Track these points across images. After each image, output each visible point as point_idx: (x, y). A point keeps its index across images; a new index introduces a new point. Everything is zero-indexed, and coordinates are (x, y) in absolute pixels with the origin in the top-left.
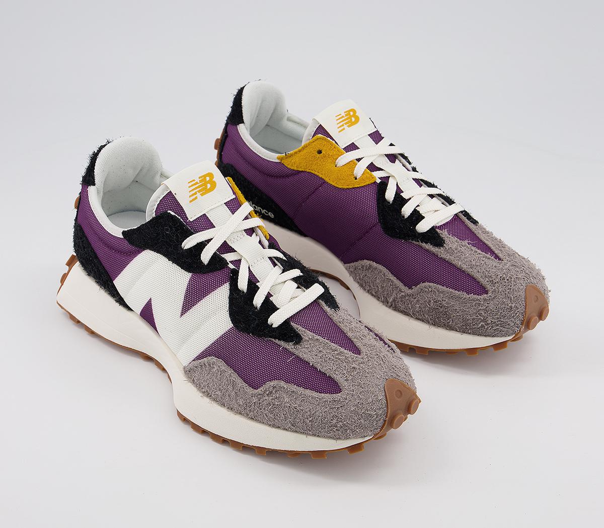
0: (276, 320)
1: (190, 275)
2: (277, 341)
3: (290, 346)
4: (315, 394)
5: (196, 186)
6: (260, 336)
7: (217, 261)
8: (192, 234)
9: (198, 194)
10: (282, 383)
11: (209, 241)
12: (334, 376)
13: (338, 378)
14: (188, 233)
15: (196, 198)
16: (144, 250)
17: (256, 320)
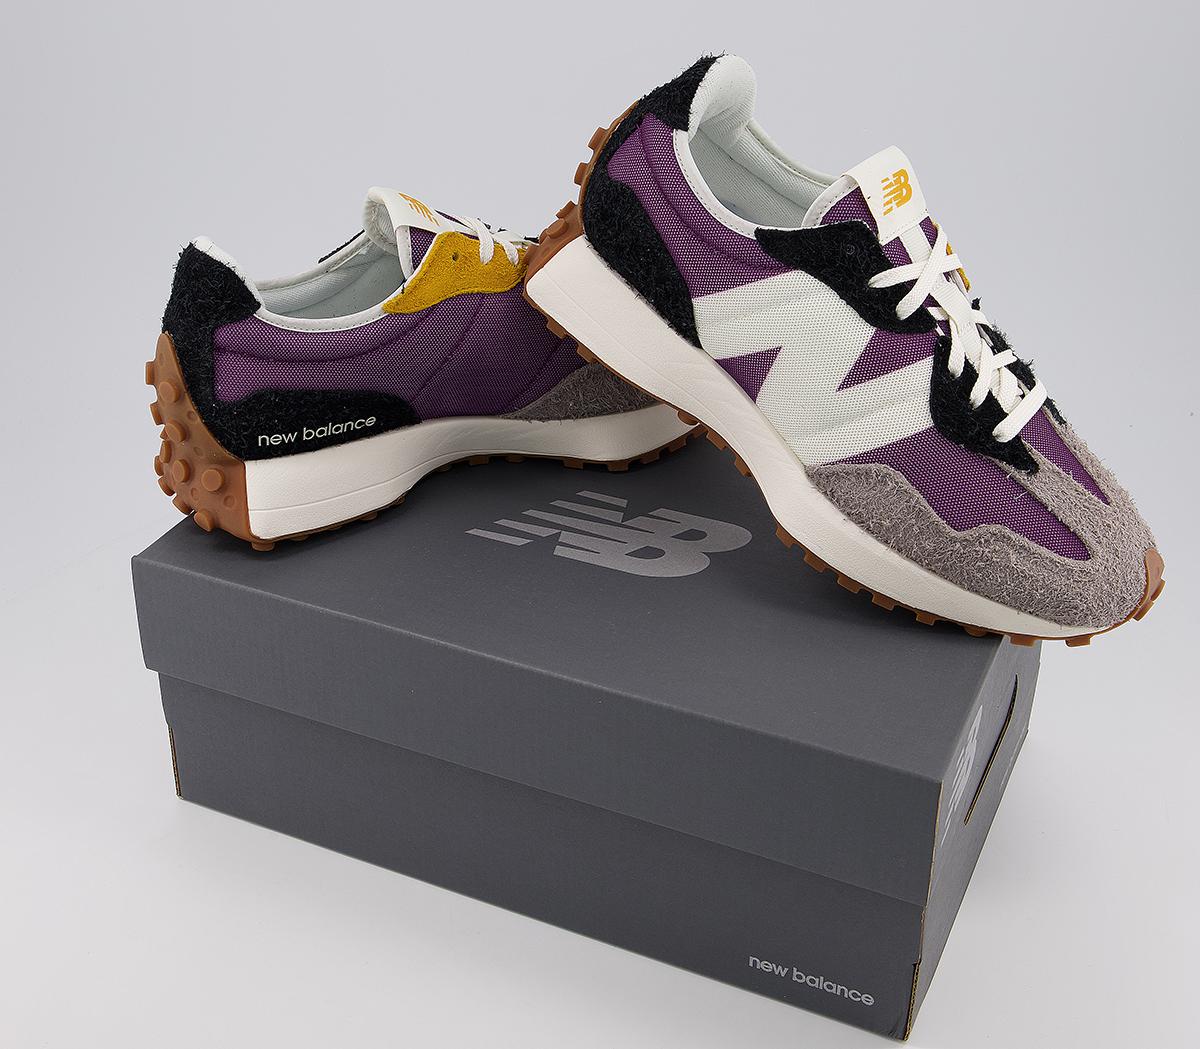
0: (1006, 431)
1: (873, 330)
2: (1003, 465)
3: (1021, 476)
4: (1056, 557)
5: (890, 190)
6: (974, 451)
7: (922, 320)
8: (890, 266)
9: (894, 204)
10: (1007, 531)
11: (912, 283)
12: (1080, 533)
13: (1088, 537)
14: (885, 265)
15: (891, 209)
16: (795, 269)
17: (975, 425)
